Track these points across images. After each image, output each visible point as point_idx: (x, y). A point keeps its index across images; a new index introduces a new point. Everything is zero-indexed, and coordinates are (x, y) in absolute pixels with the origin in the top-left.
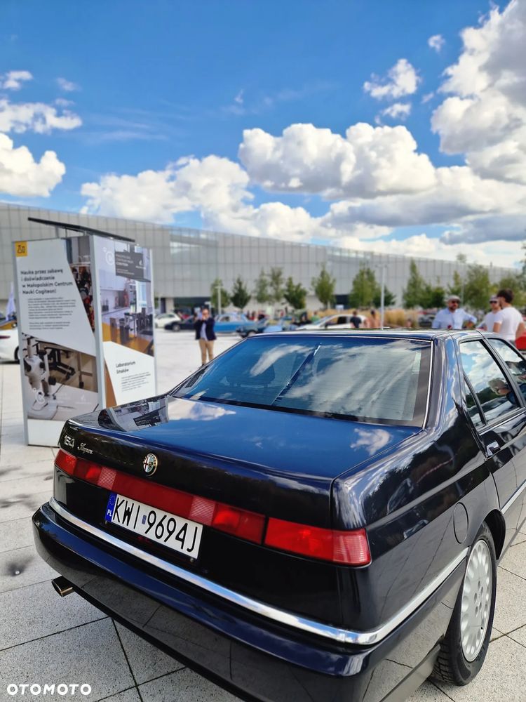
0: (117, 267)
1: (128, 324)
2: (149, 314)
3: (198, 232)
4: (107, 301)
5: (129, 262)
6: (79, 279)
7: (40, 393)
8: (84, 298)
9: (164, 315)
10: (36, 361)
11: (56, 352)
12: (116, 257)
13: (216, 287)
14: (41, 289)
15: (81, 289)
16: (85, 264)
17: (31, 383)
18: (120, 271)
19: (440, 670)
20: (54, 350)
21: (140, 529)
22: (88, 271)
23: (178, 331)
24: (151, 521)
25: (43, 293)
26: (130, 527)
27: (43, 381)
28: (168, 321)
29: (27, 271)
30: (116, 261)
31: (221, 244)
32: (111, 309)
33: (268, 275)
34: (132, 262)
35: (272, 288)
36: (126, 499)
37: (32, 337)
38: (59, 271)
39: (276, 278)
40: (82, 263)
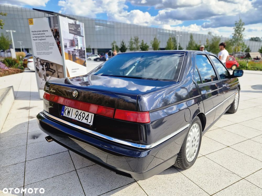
0: (70, 30)
1: (75, 53)
2: (83, 50)
3: (106, 21)
4: (66, 44)
5: (74, 28)
6: (55, 34)
7: (43, 80)
8: (57, 42)
9: (94, 55)
10: (40, 67)
11: (48, 64)
12: (69, 26)
13: (114, 44)
14: (40, 38)
15: (56, 38)
16: (56, 28)
17: (40, 76)
18: (71, 31)
19: (178, 164)
20: (47, 63)
21: (73, 117)
22: (58, 31)
23: (99, 61)
24: (77, 114)
25: (41, 40)
26: (70, 117)
27: (44, 75)
28: (95, 57)
29: (34, 31)
30: (69, 27)
31: (116, 27)
32: (68, 47)
33: (134, 40)
34: (76, 28)
35: (135, 45)
36: (68, 107)
37: (38, 58)
38: (46, 31)
39: (136, 40)
40: (55, 27)
